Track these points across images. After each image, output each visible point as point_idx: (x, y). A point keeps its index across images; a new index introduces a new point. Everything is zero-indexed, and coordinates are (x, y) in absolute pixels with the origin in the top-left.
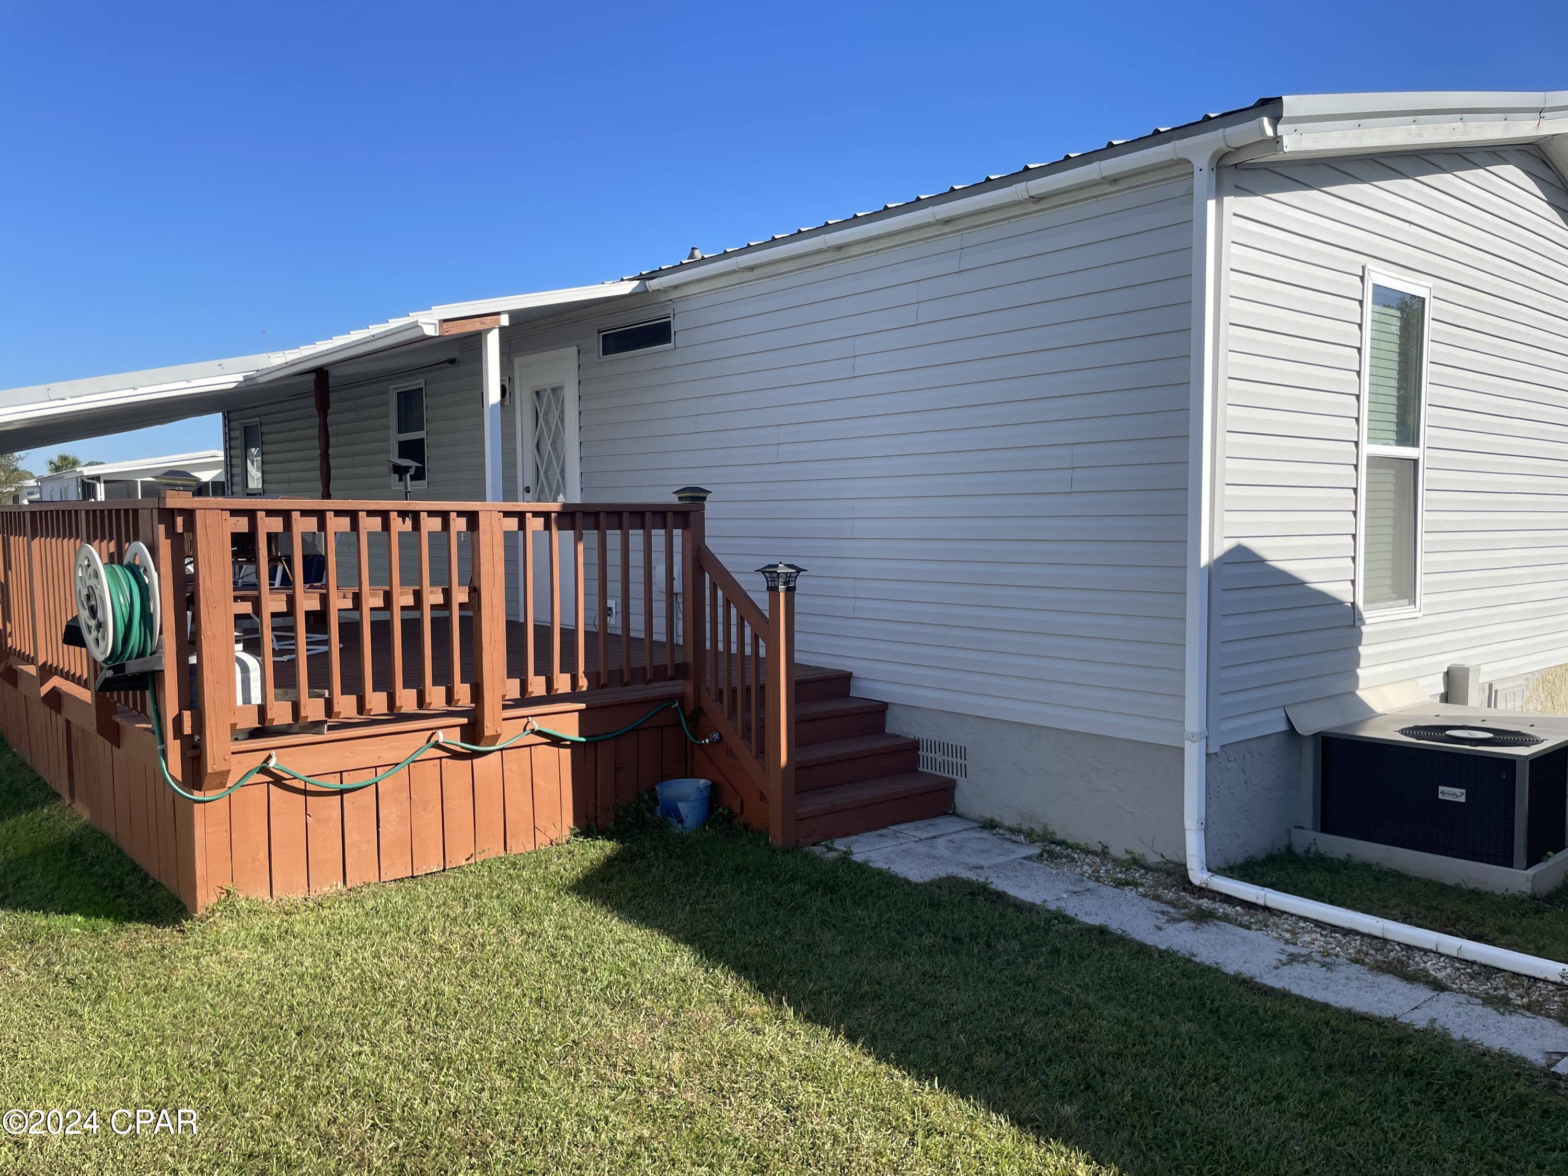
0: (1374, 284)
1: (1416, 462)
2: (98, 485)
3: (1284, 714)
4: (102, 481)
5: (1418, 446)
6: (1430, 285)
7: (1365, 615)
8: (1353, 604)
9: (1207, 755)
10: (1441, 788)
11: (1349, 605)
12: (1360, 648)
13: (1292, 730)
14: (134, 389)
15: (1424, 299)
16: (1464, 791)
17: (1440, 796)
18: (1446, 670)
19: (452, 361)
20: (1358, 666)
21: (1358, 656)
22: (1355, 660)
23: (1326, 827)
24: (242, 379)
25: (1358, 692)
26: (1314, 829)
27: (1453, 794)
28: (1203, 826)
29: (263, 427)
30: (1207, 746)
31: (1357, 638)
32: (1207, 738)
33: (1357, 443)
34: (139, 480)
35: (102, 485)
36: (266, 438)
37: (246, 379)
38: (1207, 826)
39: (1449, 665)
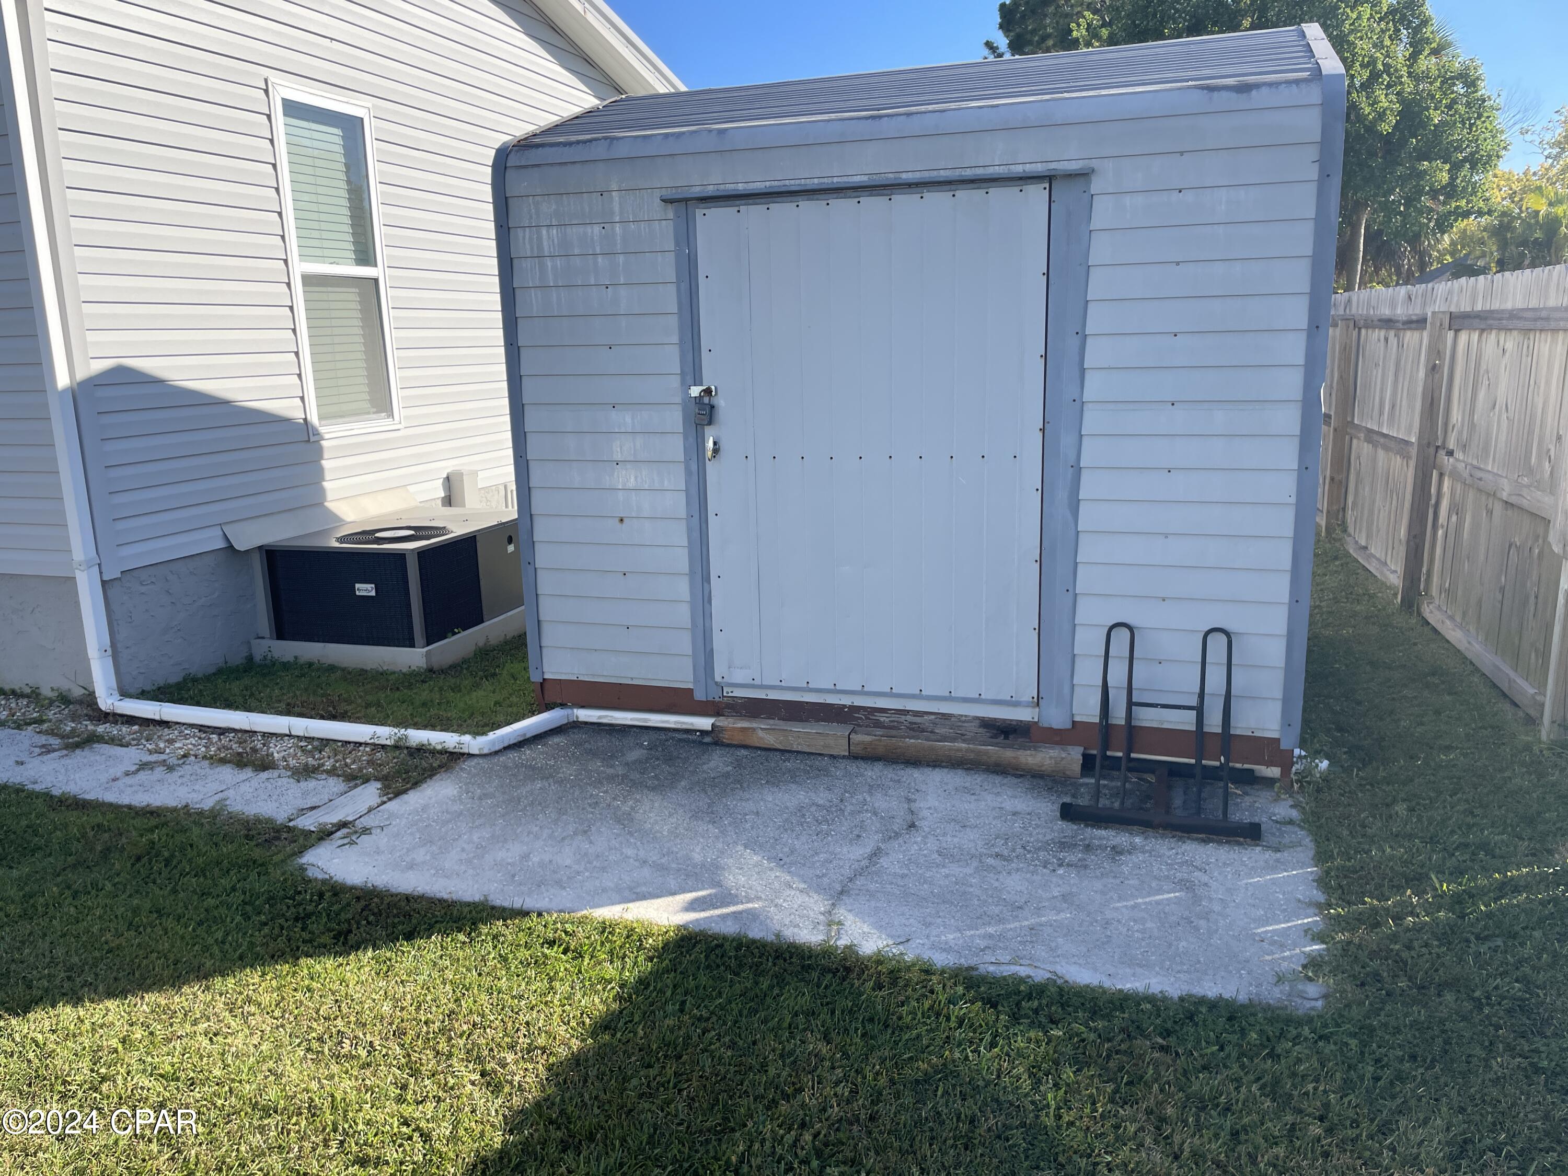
0: (283, 99)
1: (376, 281)
3: (221, 533)
5: (376, 266)
6: (370, 105)
7: (322, 430)
8: (305, 420)
9: (104, 583)
10: (357, 586)
11: (302, 421)
12: (323, 462)
13: (231, 547)
15: (362, 119)
16: (373, 586)
17: (357, 593)
18: (445, 476)
20: (324, 480)
21: (321, 470)
22: (318, 474)
23: (281, 633)
25: (326, 504)
26: (271, 638)
27: (365, 589)
28: (110, 652)
30: (101, 573)
31: (319, 453)
32: (99, 565)
33: (286, 261)
38: (115, 651)
39: (449, 471)
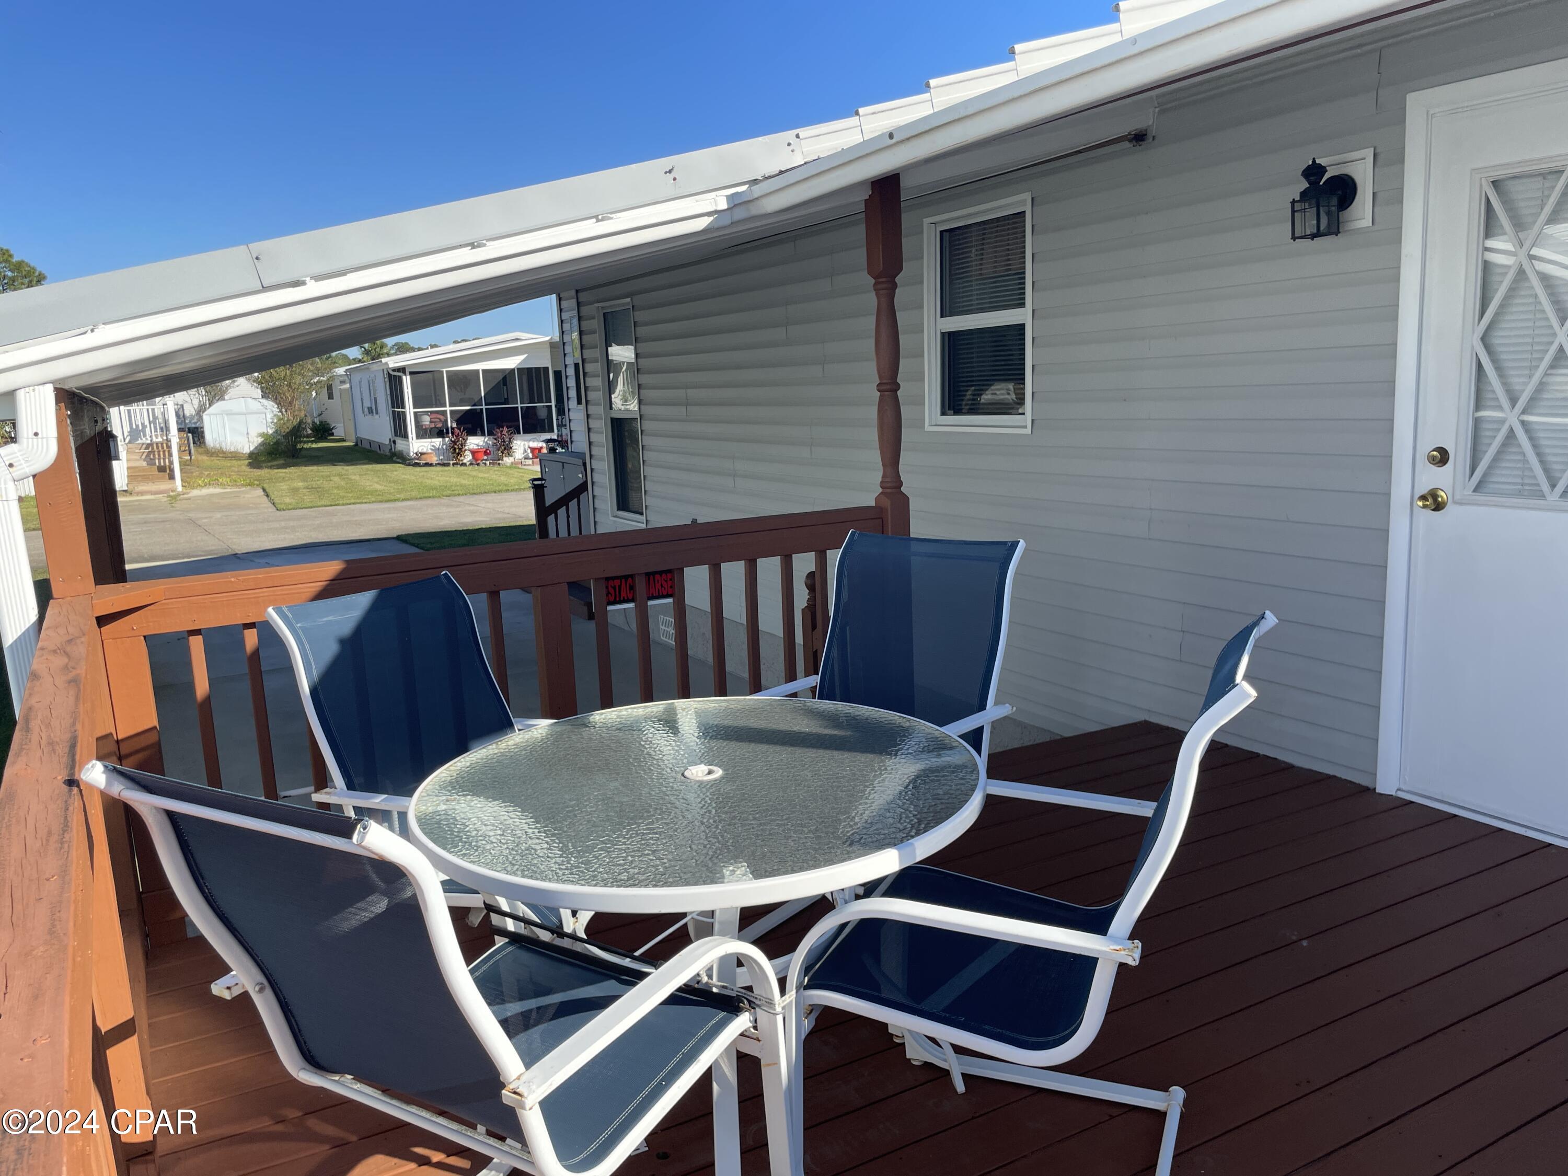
2: (404, 377)
4: (407, 373)
14: (473, 246)
19: (1139, 138)
24: (723, 205)
29: (636, 313)
34: (444, 370)
35: (408, 377)
36: (642, 331)
37: (736, 202)
